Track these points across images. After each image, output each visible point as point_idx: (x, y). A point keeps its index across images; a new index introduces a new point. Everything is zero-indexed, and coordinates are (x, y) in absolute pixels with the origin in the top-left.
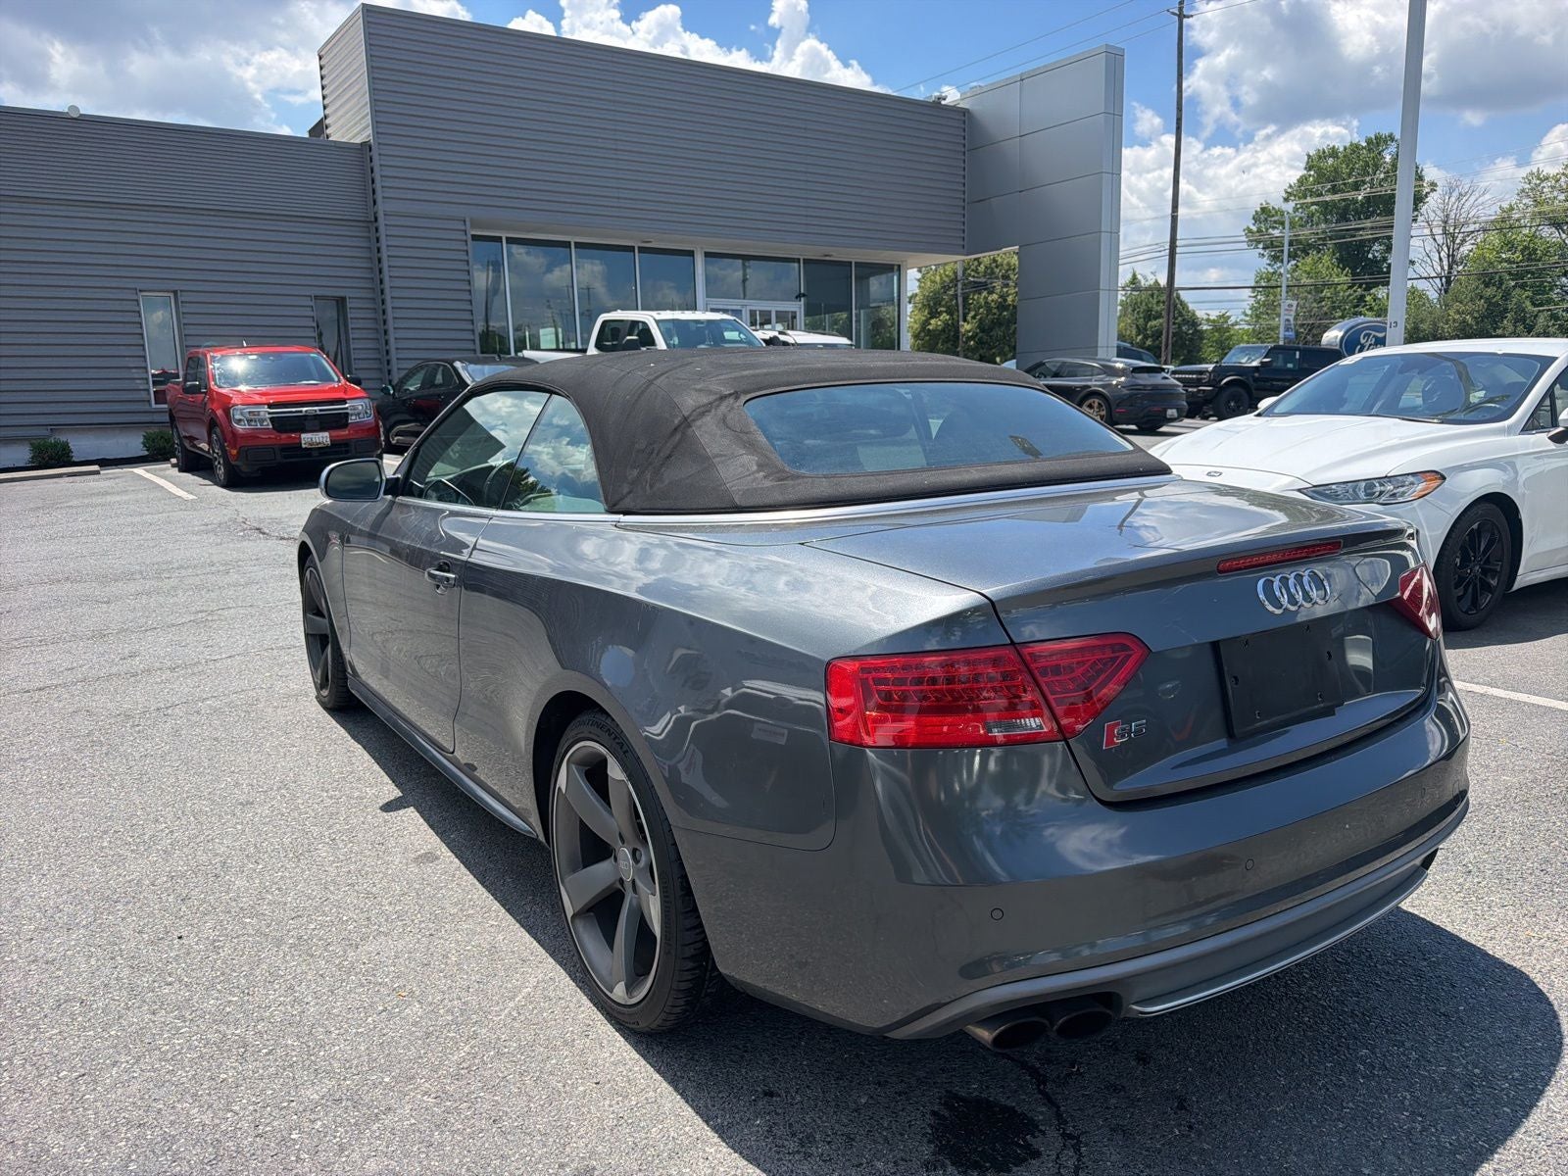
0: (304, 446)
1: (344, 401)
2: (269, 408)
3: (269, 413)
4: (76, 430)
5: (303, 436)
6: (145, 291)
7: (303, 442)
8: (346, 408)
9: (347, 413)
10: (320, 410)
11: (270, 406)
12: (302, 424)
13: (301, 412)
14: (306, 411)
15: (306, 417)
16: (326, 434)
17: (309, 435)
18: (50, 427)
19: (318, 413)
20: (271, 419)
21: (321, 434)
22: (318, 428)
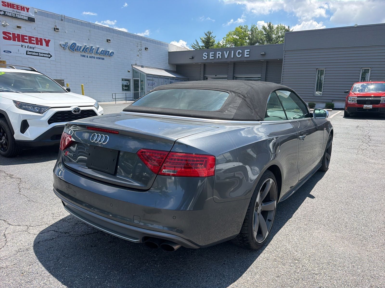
0: (364, 108)
1: (380, 97)
2: (357, 97)
3: (357, 99)
4: (338, 101)
5: (364, 105)
6: (363, 68)
7: (364, 107)
8: (381, 99)
9: (380, 100)
10: (372, 99)
11: (358, 97)
12: (366, 102)
13: (366, 99)
14: (367, 99)
15: (367, 100)
16: (372, 105)
17: (366, 105)
18: (332, 100)
19: (371, 100)
20: (357, 100)
21: (370, 105)
22: (370, 104)
